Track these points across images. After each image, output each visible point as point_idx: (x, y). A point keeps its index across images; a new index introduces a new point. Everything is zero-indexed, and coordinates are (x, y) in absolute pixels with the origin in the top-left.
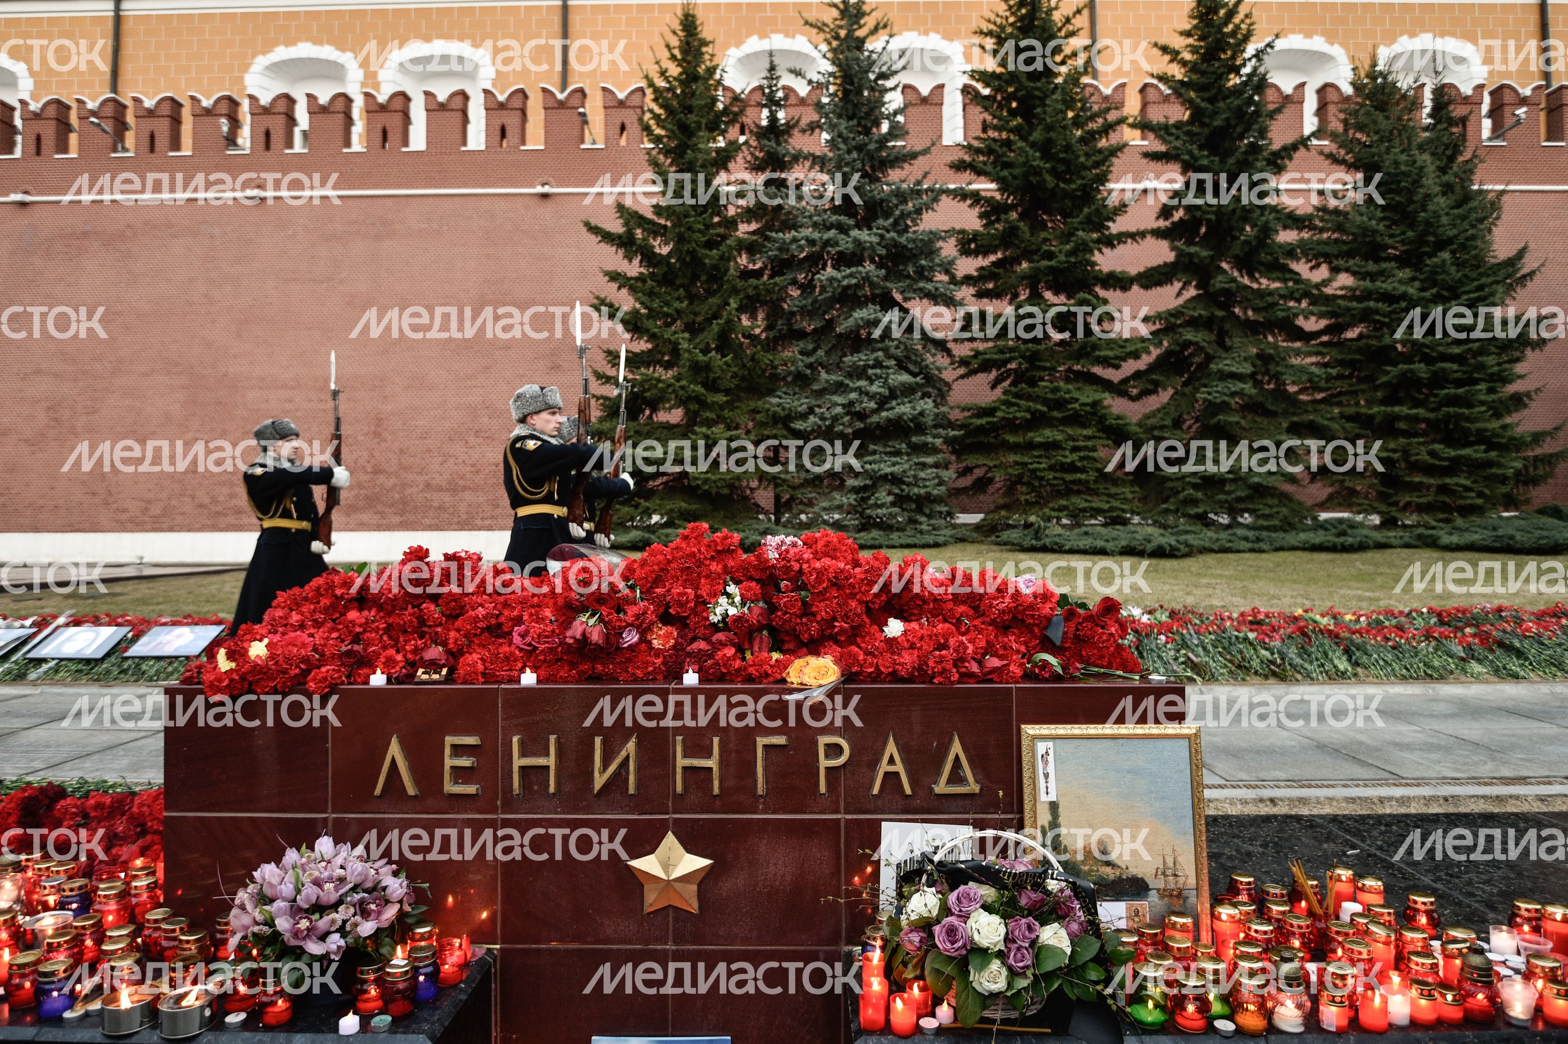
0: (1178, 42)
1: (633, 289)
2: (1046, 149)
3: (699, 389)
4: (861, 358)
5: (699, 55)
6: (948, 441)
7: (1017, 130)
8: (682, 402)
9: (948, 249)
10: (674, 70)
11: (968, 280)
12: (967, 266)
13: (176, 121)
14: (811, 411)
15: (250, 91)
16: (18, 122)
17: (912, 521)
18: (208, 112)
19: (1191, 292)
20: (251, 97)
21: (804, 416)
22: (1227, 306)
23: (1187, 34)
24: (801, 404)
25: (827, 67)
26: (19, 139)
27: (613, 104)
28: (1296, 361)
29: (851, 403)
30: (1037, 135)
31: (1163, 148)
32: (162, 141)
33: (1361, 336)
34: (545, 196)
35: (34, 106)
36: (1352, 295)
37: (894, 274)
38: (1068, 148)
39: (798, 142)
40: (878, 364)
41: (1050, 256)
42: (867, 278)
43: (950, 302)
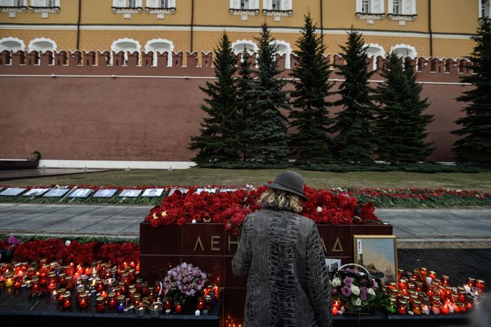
0: (345, 46)
1: (211, 104)
2: (313, 71)
3: (227, 129)
4: (267, 122)
5: (228, 46)
6: (287, 142)
7: (305, 67)
8: (223, 132)
9: (288, 95)
10: (221, 49)
11: (292, 103)
12: (293, 100)
13: (94, 57)
14: (254, 135)
15: (113, 50)
16: (54, 56)
17: (279, 162)
18: (102, 55)
19: (347, 107)
20: (113, 52)
21: (253, 136)
22: (355, 111)
23: (347, 43)
24: (252, 133)
25: (258, 49)
26: (54, 61)
27: (204, 56)
28: (372, 125)
29: (264, 133)
30: (311, 68)
31: (340, 71)
32: (90, 62)
33: (387, 119)
34: (187, 79)
35: (58, 52)
36: (386, 109)
37: (275, 101)
38: (318, 71)
39: (251, 68)
40: (271, 123)
41: (313, 98)
42: (269, 102)
43: (288, 108)
